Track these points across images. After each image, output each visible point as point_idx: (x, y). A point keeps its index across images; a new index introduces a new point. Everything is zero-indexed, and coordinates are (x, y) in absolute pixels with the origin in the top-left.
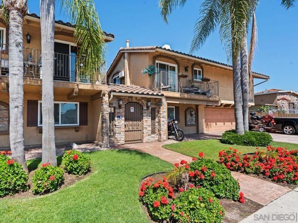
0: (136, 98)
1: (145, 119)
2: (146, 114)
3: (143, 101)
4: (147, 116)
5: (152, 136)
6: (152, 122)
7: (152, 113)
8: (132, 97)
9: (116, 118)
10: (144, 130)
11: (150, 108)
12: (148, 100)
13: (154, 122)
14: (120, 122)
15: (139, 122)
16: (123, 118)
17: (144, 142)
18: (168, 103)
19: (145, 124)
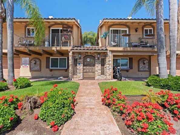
0: (90, 53)
1: (96, 65)
2: (97, 62)
3: (95, 54)
4: (98, 63)
5: (101, 76)
6: (102, 68)
7: (102, 62)
8: (88, 52)
9: (78, 65)
10: (96, 72)
11: (100, 59)
12: (99, 53)
13: (104, 68)
14: (80, 67)
15: (93, 67)
16: (82, 65)
17: (96, 79)
18: (113, 55)
19: (96, 68)
